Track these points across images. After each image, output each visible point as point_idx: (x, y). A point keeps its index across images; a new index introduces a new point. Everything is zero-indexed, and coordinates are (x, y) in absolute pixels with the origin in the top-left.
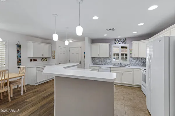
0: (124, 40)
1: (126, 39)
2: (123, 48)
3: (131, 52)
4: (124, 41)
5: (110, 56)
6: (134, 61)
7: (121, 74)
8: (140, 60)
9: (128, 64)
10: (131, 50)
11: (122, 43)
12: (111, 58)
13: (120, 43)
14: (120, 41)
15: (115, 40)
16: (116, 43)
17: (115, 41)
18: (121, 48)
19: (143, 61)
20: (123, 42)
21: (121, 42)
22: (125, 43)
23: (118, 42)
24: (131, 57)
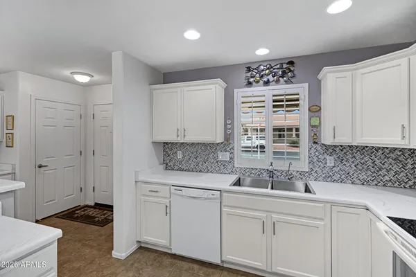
0: (284, 65)
1: (291, 63)
2: (282, 100)
3: (315, 122)
4: (284, 73)
5: (228, 137)
6: (330, 161)
7: (269, 228)
8: (358, 155)
9: (302, 173)
10: (315, 110)
11: (277, 81)
12: (231, 146)
13: (267, 83)
14: (268, 75)
15: (249, 69)
16: (250, 84)
17: (249, 74)
18: (274, 101)
19: (370, 163)
20: (283, 77)
21: (270, 77)
22: (289, 81)
23: (262, 77)
24: (315, 143)
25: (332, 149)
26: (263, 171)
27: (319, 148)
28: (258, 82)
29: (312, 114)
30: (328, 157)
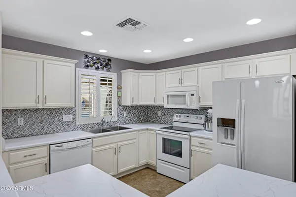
0: (107, 61)
1: (109, 60)
2: (106, 81)
3: (119, 94)
4: (106, 65)
6: (125, 114)
8: (134, 110)
10: (119, 88)
11: (103, 69)
12: (74, 110)
13: (97, 68)
14: (98, 63)
15: (86, 57)
16: (87, 66)
17: (86, 60)
18: (102, 80)
20: (105, 67)
21: (99, 65)
22: (108, 71)
23: (94, 64)
24: (120, 105)
25: (126, 108)
26: (95, 125)
27: (121, 108)
28: (92, 66)
29: (118, 90)
30: (124, 112)
